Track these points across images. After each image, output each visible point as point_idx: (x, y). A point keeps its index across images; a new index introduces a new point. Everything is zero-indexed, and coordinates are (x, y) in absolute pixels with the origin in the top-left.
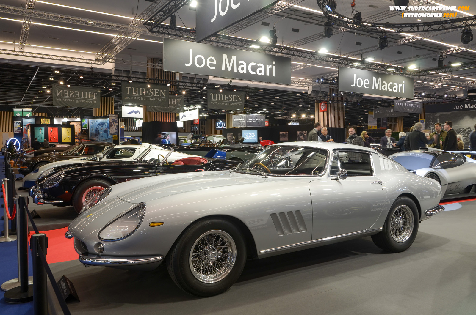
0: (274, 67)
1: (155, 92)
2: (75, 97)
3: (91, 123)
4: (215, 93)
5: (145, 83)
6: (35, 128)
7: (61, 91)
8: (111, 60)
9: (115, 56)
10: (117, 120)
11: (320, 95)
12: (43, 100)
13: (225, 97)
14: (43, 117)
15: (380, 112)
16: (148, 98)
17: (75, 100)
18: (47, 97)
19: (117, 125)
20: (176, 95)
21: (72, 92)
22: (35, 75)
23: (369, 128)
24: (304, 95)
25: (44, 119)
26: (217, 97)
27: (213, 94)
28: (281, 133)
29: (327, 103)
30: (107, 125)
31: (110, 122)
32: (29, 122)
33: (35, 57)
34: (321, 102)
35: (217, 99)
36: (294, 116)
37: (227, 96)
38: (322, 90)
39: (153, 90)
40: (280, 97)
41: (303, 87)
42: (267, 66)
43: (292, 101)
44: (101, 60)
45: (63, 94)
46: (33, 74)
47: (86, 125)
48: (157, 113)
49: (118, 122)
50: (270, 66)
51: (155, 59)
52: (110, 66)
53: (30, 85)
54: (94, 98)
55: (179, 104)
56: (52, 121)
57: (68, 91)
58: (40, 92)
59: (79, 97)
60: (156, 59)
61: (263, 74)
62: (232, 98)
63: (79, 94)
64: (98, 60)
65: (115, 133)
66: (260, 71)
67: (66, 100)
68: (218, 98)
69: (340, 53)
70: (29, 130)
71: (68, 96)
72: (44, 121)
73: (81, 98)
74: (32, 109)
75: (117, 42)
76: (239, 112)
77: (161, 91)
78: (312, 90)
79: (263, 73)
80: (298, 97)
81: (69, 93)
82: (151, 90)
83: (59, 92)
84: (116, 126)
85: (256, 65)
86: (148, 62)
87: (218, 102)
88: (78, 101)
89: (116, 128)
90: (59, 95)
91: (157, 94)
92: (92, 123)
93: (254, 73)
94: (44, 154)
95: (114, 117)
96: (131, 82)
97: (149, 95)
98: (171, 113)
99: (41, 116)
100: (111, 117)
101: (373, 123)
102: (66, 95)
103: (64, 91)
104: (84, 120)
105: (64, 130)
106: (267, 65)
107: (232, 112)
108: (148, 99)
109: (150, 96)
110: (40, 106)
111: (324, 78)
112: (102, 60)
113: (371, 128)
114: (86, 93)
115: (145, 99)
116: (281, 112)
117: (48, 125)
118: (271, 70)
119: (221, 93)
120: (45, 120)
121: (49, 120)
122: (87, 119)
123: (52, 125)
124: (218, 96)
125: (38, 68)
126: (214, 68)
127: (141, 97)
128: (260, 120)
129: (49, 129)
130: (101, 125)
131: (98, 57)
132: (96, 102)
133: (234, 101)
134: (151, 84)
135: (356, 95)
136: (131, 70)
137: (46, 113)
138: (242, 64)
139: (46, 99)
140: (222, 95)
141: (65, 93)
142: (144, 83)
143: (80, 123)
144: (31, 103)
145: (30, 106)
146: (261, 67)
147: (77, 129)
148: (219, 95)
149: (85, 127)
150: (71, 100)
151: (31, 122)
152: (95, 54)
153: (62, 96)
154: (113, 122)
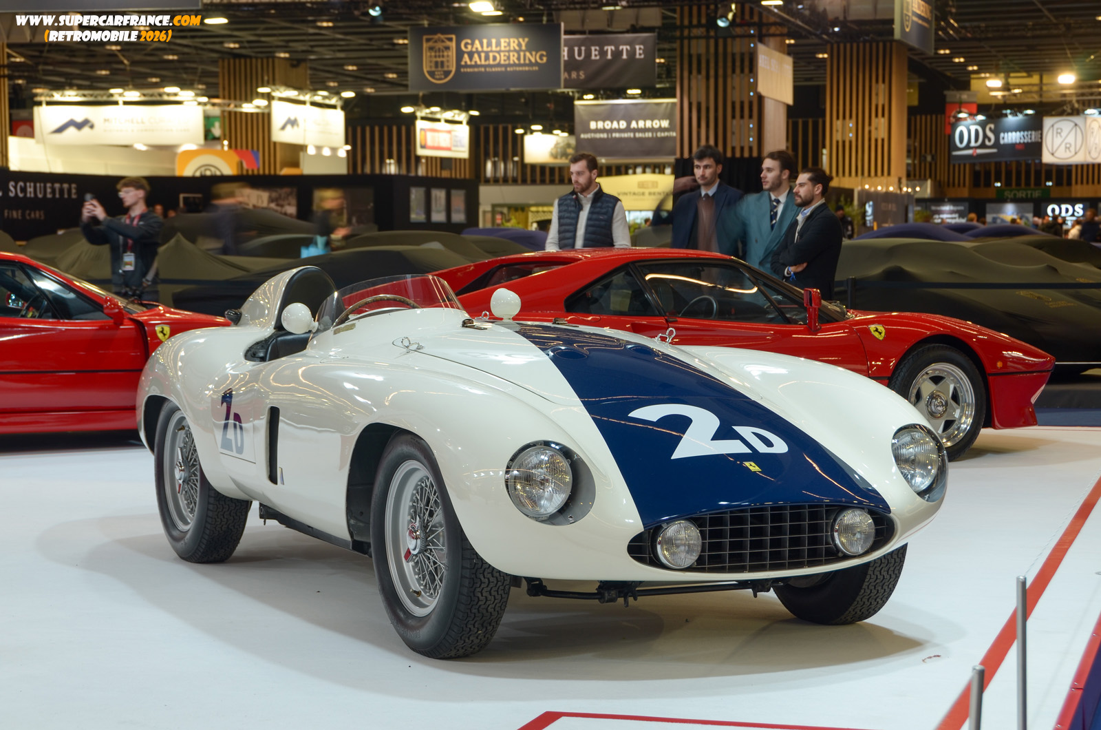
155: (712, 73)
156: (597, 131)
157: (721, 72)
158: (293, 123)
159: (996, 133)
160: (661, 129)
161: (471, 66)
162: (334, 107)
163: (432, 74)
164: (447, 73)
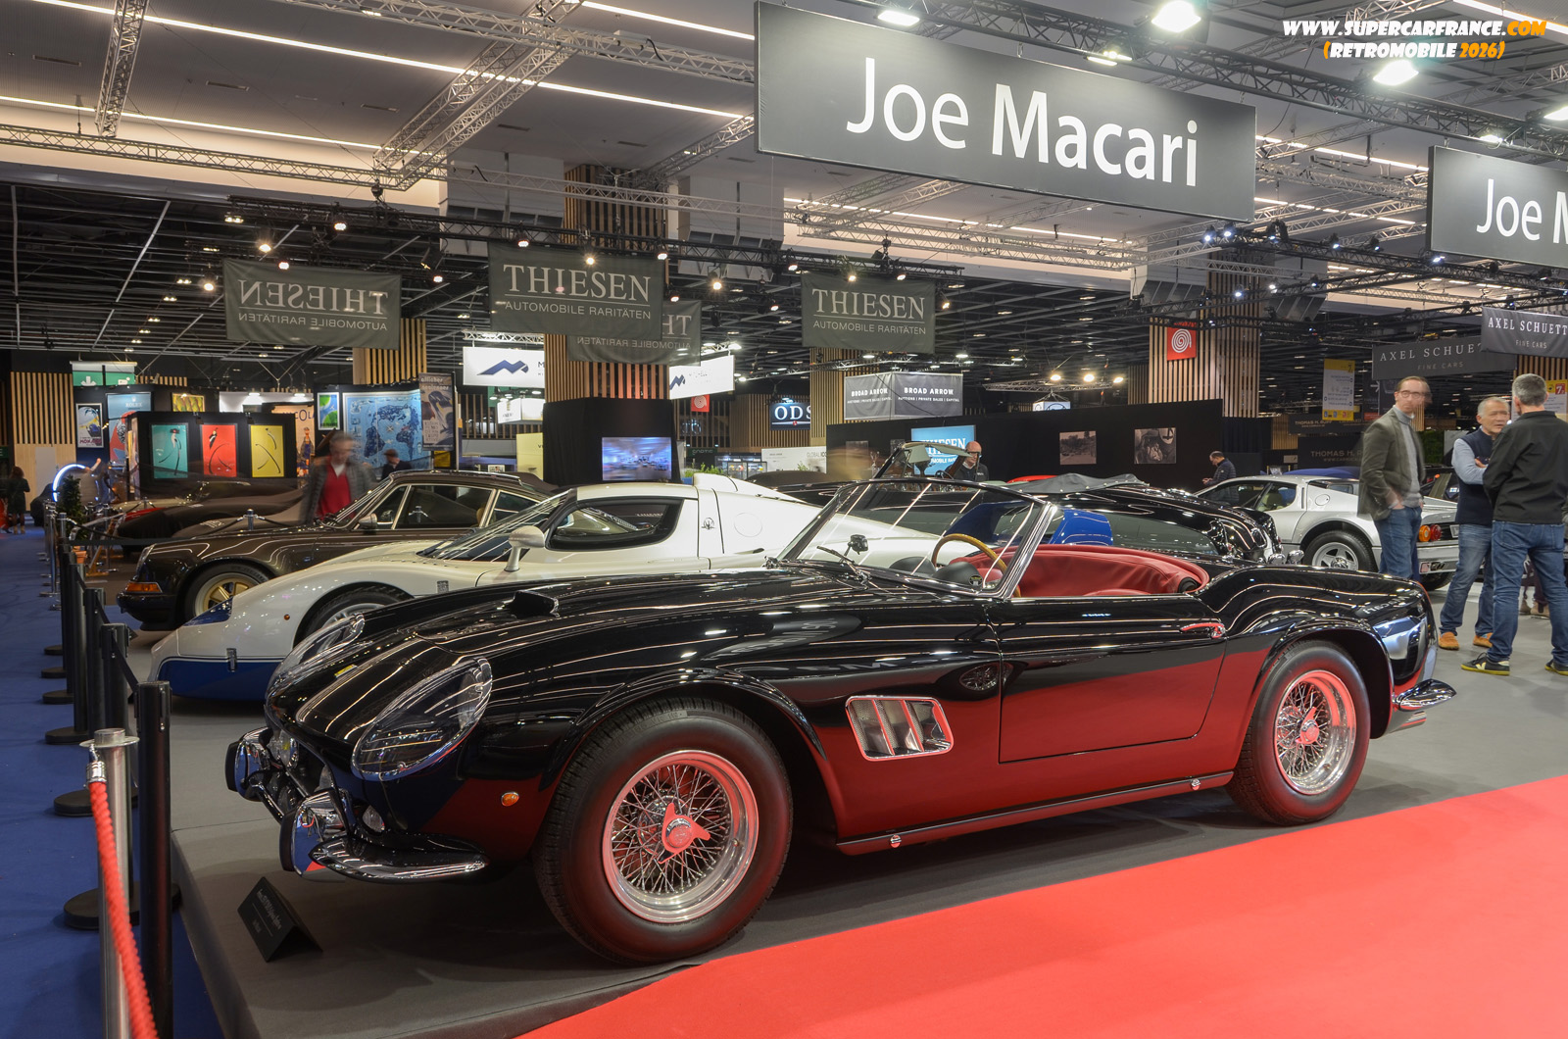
0: (1192, 144)
1: (613, 286)
2: (309, 307)
3: (352, 409)
4: (829, 288)
5: (578, 250)
6: (153, 427)
7: (257, 285)
8: (435, 172)
9: (449, 158)
10: (449, 396)
11: (1172, 297)
12: (176, 331)
13: (866, 304)
14: (181, 390)
15: (1397, 356)
16: (587, 306)
17: (308, 317)
18: (192, 320)
19: (448, 415)
20: (675, 299)
21: (297, 289)
22: (155, 232)
23: (1326, 419)
24: (1109, 298)
25: (185, 395)
26: (834, 302)
27: (820, 291)
28: (1064, 436)
29: (1196, 327)
30: (408, 414)
31: (424, 405)
32: (131, 405)
33: (156, 159)
34: (1174, 324)
35: (835, 311)
36: (1056, 377)
37: (870, 300)
38: (1180, 282)
39: (603, 275)
40: (1015, 311)
41: (1114, 269)
42: (1167, 138)
43: (1049, 325)
44: (399, 172)
45: (264, 296)
46: (144, 231)
47: (333, 416)
48: (600, 365)
49: (451, 402)
50: (1178, 142)
51: (592, 169)
52: (429, 194)
53: (135, 273)
54: (378, 312)
55: (684, 334)
56: (212, 403)
57: (281, 286)
58: (166, 299)
59: (321, 307)
60: (596, 167)
61: (1151, 176)
62: (891, 306)
63: (321, 297)
64: (389, 173)
65: (441, 443)
66: (1140, 162)
67: (276, 319)
68: (840, 307)
69: (1293, 131)
70: (132, 436)
71: (281, 304)
72: (182, 401)
73: (328, 311)
74: (136, 364)
75: (468, 97)
76: (866, 367)
77: (634, 279)
78: (1148, 282)
79: (1149, 172)
80: (1080, 311)
81: (286, 295)
82: (598, 278)
83: (248, 286)
84: (444, 418)
85: (1125, 133)
86: (567, 176)
87: (838, 321)
88: (320, 322)
89: (446, 426)
90: (247, 301)
91: (618, 292)
92: (357, 410)
93: (1114, 170)
94: (208, 523)
95: (437, 384)
96: (523, 244)
97: (590, 293)
98: (649, 368)
99: (171, 384)
100: (428, 383)
101: (1342, 402)
102: (275, 300)
103: (268, 284)
104: (328, 396)
105: (258, 434)
106: (1165, 136)
107: (845, 366)
108: (586, 310)
109: (595, 298)
110: (165, 353)
111: (1237, 225)
112: (403, 171)
113: (1332, 419)
114: (348, 292)
115: (576, 310)
116: (1016, 363)
117: (201, 418)
118: (1180, 156)
119: (852, 288)
120: (187, 398)
121: (201, 399)
122: (337, 394)
123: (213, 415)
124: (839, 297)
125: (165, 203)
126: (961, 145)
127: (562, 302)
128: (945, 392)
129: (206, 430)
130: (386, 414)
131: (385, 161)
132: (384, 327)
133: (896, 316)
134: (597, 251)
135: (1298, 299)
136: (507, 207)
137: (185, 379)
138: (1071, 131)
139: (187, 325)
140: (855, 295)
141: (270, 294)
142: (573, 249)
143: (311, 410)
144: (134, 342)
145: (129, 354)
146: (1140, 143)
147: (305, 431)
148: (845, 294)
149: (330, 422)
150: (293, 320)
151: (137, 406)
152: (375, 151)
153: (259, 303)
154: (434, 402)
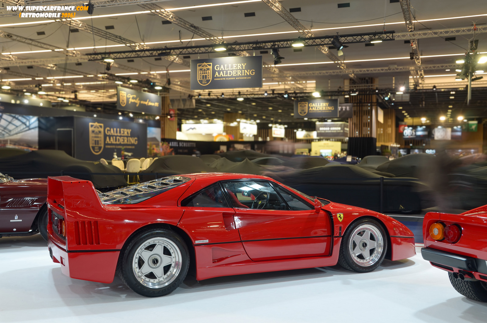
155: (358, 115)
156: (322, 130)
157: (361, 115)
158: (245, 128)
159: (415, 132)
160: (338, 130)
161: (312, 111)
162: (254, 124)
163: (301, 113)
164: (305, 113)
